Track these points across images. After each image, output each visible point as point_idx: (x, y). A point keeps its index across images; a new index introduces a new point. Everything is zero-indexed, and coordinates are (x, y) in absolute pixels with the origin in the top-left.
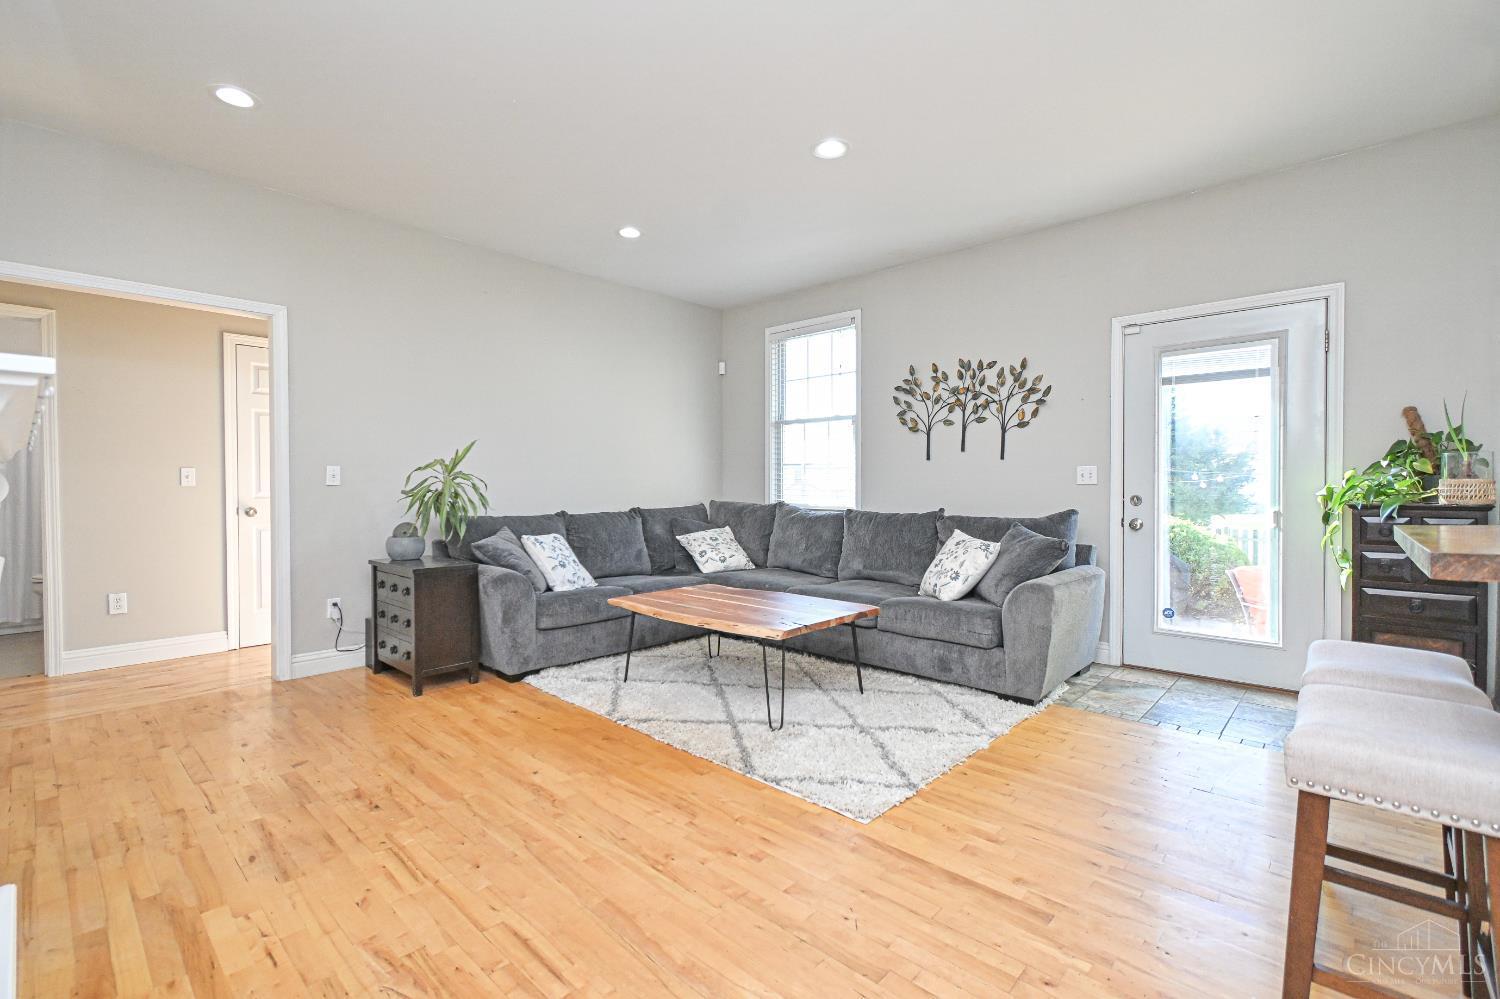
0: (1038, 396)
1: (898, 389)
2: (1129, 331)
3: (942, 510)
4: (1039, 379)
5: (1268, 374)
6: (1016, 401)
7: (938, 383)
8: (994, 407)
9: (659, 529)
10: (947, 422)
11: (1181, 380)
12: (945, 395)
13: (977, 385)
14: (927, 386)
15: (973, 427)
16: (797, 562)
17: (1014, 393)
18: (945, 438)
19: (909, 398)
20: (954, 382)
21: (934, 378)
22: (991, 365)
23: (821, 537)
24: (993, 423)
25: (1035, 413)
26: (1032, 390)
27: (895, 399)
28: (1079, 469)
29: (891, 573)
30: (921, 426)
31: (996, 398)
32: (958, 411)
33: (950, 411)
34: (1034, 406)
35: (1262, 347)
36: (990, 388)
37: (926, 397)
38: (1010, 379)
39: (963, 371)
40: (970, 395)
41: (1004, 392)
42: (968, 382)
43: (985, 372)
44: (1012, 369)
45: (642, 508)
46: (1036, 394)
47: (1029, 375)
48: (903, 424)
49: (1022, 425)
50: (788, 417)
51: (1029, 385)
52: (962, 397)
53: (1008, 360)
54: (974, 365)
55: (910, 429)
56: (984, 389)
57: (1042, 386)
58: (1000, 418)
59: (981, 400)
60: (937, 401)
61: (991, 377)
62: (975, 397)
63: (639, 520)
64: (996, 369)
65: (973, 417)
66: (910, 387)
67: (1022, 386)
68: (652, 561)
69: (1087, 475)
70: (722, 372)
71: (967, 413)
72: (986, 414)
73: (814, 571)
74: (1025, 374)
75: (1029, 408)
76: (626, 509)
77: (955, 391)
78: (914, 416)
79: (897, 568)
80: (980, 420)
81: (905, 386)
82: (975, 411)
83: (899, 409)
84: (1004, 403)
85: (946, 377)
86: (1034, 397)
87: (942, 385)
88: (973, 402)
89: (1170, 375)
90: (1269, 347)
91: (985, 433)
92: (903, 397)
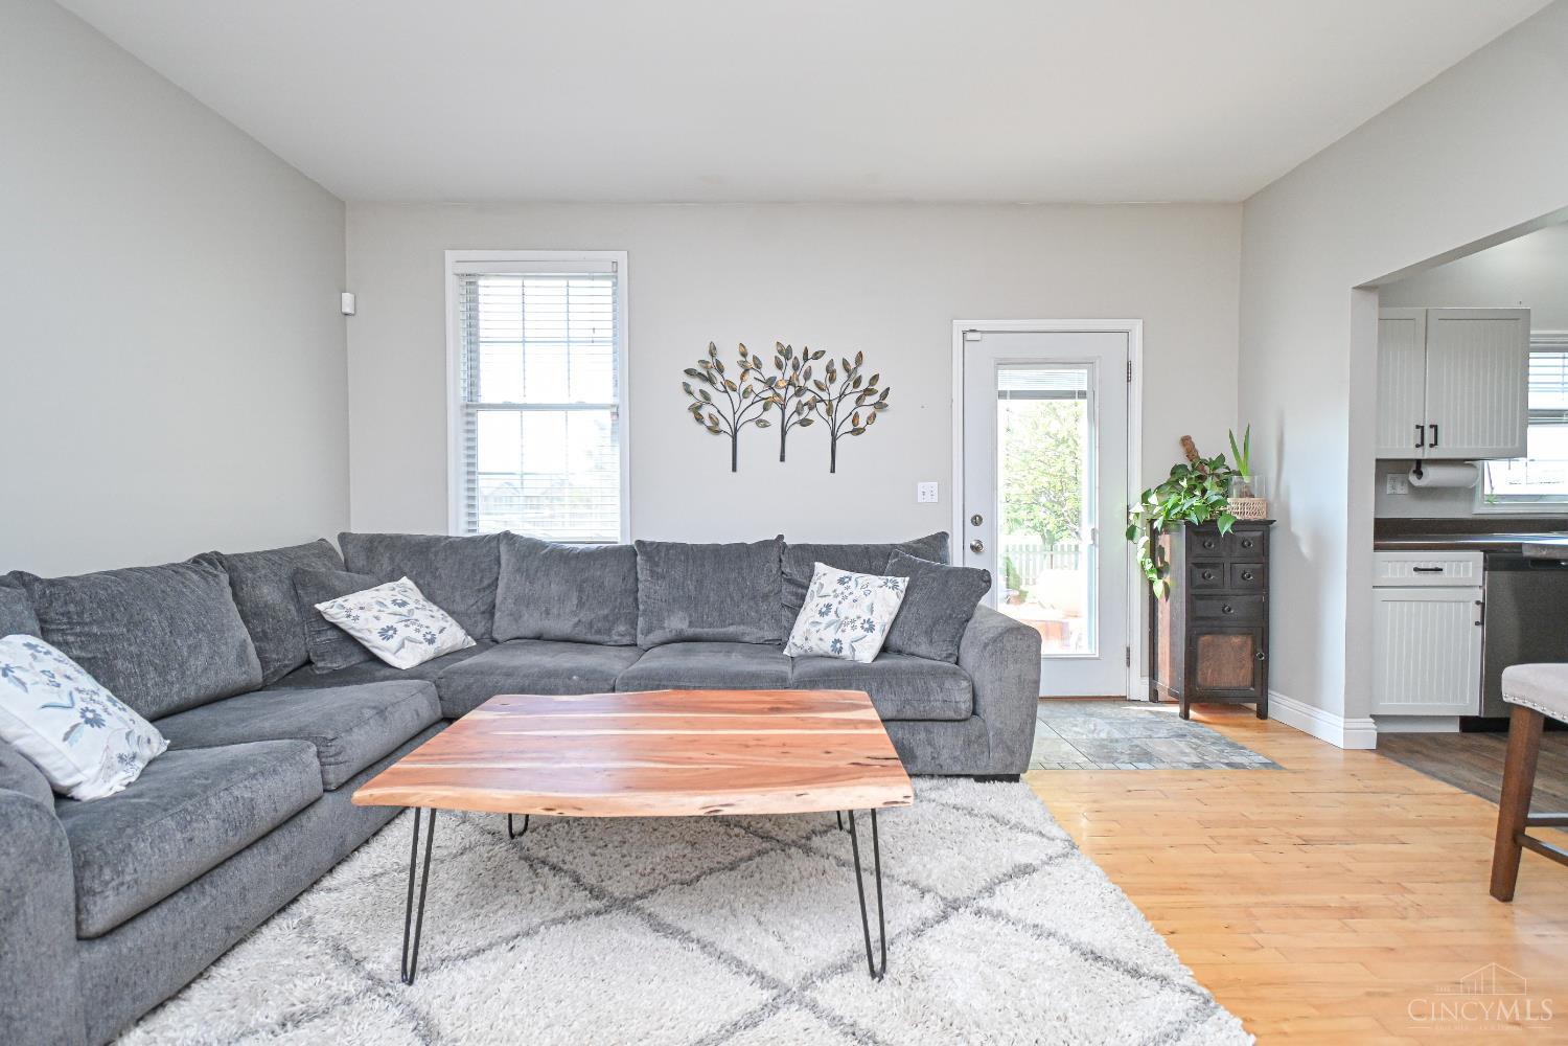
0: (875, 398)
1: (689, 372)
2: (970, 336)
3: (781, 537)
4: (875, 378)
5: (1085, 398)
6: (849, 403)
7: (747, 370)
8: (822, 407)
9: (270, 593)
10: (762, 423)
11: (1016, 395)
12: (758, 387)
13: (801, 378)
14: (733, 373)
15: (795, 432)
16: (564, 626)
17: (846, 392)
18: (758, 443)
19: (707, 387)
20: (769, 370)
21: (743, 364)
22: (818, 355)
23: (602, 586)
24: (820, 427)
25: (872, 418)
26: (869, 392)
27: (686, 386)
28: (920, 485)
29: (731, 629)
30: (723, 426)
31: (824, 395)
32: (775, 409)
33: (765, 408)
34: (871, 410)
35: (1080, 371)
36: (817, 384)
37: (729, 386)
38: (841, 376)
39: (782, 358)
40: (792, 390)
41: (835, 390)
42: (789, 372)
43: (811, 363)
44: (845, 363)
45: (224, 552)
46: (873, 395)
47: (865, 373)
48: (698, 420)
49: (857, 431)
50: (485, 398)
51: (864, 385)
52: (782, 392)
53: (838, 352)
54: (798, 353)
55: (709, 428)
56: (810, 385)
57: (880, 387)
58: (830, 422)
59: (807, 397)
60: (746, 394)
61: (818, 370)
62: (800, 392)
63: (224, 578)
64: (824, 361)
65: (796, 418)
66: (708, 372)
67: (857, 383)
68: (264, 663)
69: (928, 494)
70: (347, 309)
71: (788, 413)
72: (813, 415)
73: (597, 638)
74: (861, 371)
75: (864, 413)
76: (184, 555)
77: (770, 383)
78: (714, 411)
79: (742, 622)
80: (805, 423)
81: (700, 370)
82: (798, 411)
83: (691, 401)
84: (835, 403)
85: (758, 364)
86: (870, 400)
87: (752, 374)
88: (795, 400)
89: (1004, 389)
90: (1085, 371)
91: (810, 440)
92: (697, 385)
